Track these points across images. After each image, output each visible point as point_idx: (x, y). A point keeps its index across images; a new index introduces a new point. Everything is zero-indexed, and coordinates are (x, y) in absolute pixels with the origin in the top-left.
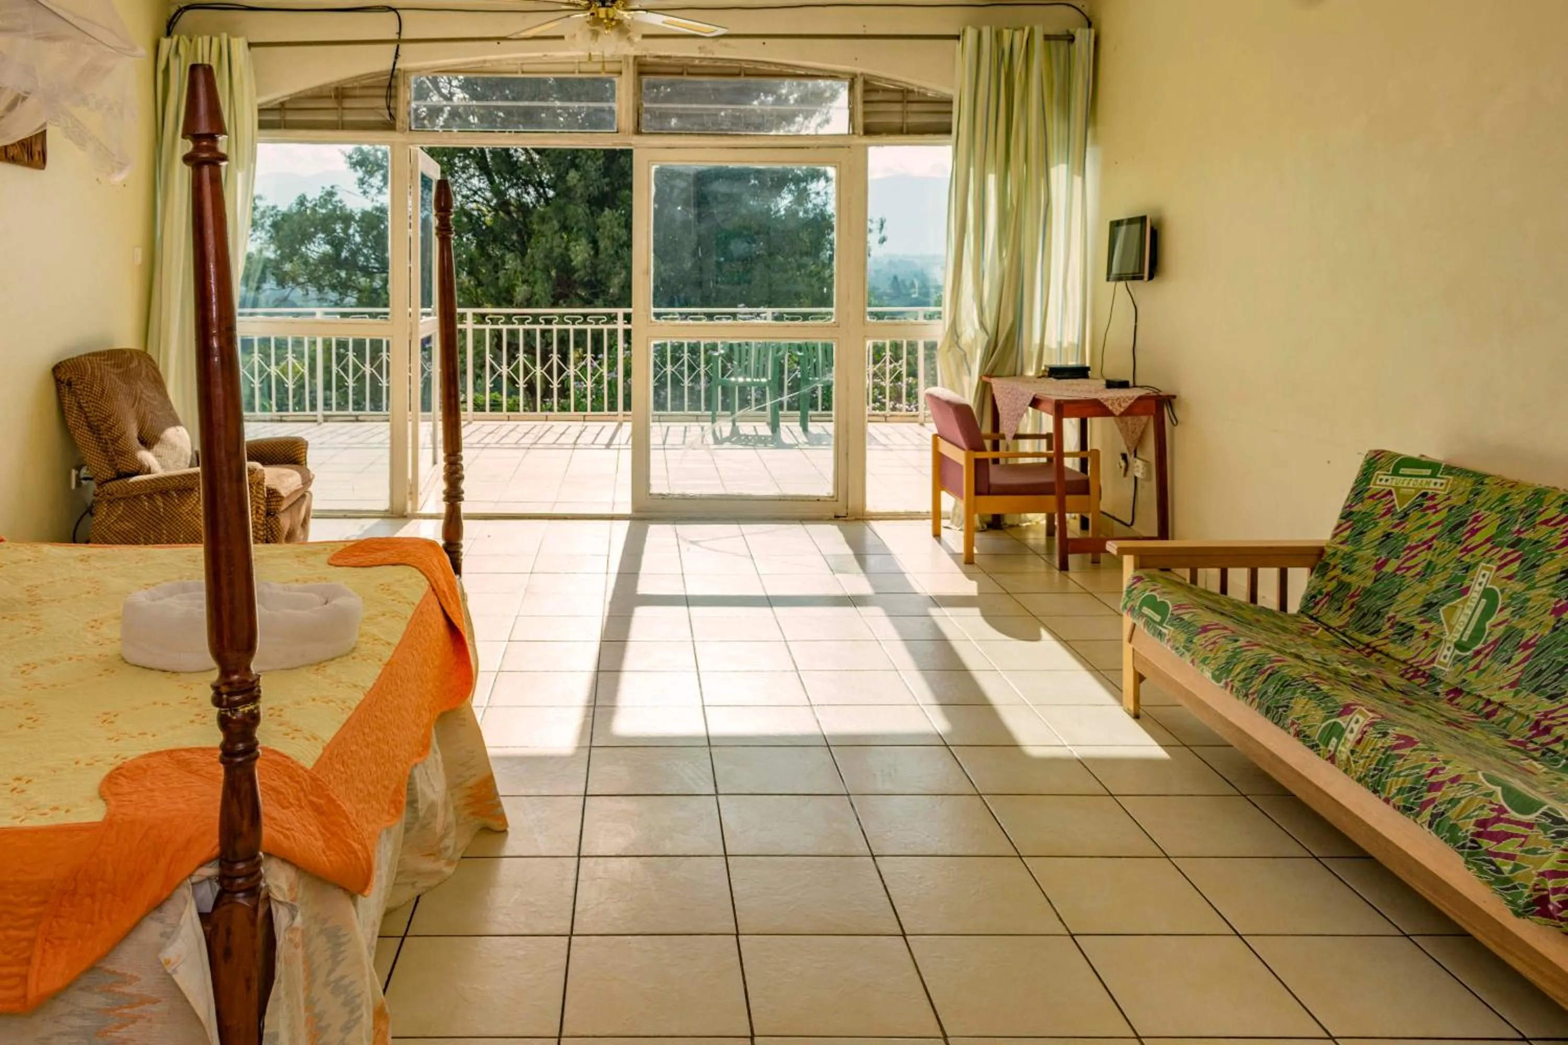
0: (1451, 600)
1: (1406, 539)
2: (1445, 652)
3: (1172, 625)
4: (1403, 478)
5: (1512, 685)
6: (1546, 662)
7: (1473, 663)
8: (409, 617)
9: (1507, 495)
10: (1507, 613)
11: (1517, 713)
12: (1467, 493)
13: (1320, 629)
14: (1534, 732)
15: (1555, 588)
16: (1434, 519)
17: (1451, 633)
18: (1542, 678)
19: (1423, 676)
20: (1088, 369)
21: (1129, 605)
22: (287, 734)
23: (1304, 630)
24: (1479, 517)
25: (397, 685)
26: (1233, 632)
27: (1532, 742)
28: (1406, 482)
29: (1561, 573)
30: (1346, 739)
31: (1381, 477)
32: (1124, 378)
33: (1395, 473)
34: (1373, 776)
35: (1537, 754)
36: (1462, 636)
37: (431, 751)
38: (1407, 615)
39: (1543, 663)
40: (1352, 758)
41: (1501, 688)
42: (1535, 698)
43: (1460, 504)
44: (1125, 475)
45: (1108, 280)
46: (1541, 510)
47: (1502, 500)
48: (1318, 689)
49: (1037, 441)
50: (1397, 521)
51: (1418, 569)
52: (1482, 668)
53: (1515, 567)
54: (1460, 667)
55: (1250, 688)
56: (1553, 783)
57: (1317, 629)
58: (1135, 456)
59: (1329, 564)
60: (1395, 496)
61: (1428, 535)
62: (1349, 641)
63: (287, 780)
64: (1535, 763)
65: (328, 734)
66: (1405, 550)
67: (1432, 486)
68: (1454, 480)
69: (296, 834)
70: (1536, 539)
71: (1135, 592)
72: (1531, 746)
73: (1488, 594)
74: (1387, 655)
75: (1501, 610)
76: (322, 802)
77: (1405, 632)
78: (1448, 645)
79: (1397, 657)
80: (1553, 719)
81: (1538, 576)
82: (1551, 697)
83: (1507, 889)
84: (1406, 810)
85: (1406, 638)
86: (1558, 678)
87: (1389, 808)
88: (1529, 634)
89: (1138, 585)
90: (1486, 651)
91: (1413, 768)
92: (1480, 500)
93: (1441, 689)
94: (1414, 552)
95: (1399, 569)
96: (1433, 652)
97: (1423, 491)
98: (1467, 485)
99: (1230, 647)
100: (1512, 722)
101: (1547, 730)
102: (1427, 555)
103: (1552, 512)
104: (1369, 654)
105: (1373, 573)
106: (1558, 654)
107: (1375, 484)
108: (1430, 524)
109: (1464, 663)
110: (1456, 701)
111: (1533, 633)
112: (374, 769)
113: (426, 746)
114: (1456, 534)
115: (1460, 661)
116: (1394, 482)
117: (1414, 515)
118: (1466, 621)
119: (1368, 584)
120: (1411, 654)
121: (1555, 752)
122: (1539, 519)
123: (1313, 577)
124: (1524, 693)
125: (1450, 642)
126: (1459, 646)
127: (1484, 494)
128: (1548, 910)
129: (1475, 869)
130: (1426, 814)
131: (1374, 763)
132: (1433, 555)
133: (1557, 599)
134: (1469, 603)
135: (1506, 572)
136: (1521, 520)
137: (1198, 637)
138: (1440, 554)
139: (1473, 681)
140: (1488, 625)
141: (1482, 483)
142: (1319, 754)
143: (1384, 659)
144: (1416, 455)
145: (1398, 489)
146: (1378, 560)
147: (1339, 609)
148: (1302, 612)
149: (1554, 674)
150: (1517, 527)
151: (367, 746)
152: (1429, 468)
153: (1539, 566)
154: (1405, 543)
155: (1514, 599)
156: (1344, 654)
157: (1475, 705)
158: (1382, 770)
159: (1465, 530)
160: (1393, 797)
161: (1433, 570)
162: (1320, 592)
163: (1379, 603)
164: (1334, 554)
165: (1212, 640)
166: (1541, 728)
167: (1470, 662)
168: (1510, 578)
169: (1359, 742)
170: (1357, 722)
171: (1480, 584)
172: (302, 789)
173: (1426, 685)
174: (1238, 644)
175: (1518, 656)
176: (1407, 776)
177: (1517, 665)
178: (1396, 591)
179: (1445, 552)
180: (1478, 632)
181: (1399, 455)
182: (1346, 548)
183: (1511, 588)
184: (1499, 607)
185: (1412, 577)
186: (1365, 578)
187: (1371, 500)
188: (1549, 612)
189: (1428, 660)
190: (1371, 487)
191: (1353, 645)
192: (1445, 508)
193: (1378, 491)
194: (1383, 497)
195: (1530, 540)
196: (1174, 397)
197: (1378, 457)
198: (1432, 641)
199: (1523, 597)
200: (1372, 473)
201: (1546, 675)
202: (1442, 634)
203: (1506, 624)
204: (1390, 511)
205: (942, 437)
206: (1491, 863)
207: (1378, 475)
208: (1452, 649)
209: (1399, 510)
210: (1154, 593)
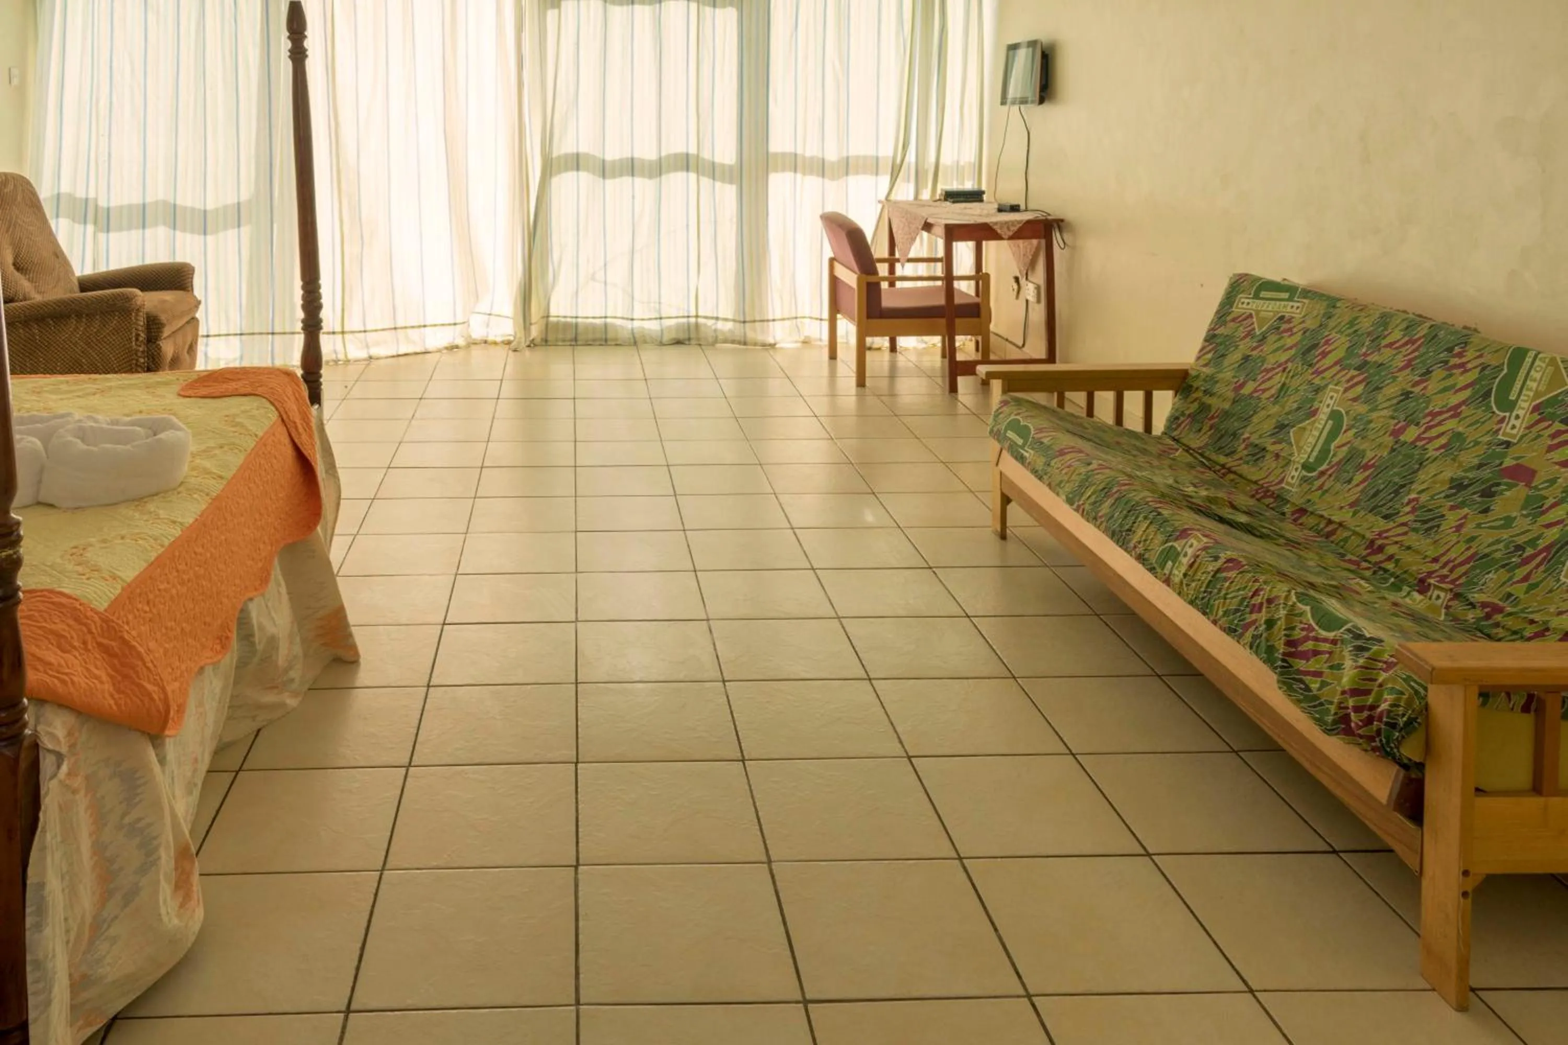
0: (1300, 422)
1: (1263, 361)
2: (1294, 473)
3: (1033, 449)
4: (1262, 302)
5: (1352, 505)
6: (1383, 483)
7: (1317, 483)
8: (249, 450)
9: (1356, 318)
10: (1351, 433)
11: (1355, 533)
12: (1321, 315)
13: (1181, 450)
14: (1369, 551)
15: (1395, 411)
16: (1289, 341)
17: (1299, 454)
18: (1378, 498)
19: (1271, 496)
20: (983, 192)
21: (995, 429)
22: (84, 575)
23: (1165, 451)
24: (1330, 340)
25: (226, 519)
26: (1088, 455)
27: (1366, 561)
28: (1265, 306)
29: (1402, 395)
30: (1180, 562)
31: (1243, 300)
32: (1014, 202)
33: (1256, 296)
34: (1203, 598)
35: (1368, 574)
36: (1309, 457)
37: (272, 585)
38: (1260, 437)
39: (1380, 483)
40: (1185, 582)
41: (1342, 508)
42: (1371, 518)
43: (1313, 327)
44: (1017, 297)
45: (1003, 103)
46: (1386, 333)
47: (1351, 323)
48: (1159, 514)
49: (932, 264)
50: (1255, 344)
51: (1273, 391)
52: (1325, 488)
53: (1360, 389)
54: (1306, 487)
55: (1100, 511)
56: (1375, 603)
57: (1177, 450)
58: (1027, 279)
59: (1191, 386)
60: (1254, 320)
61: (1283, 357)
62: (1207, 463)
63: (72, 622)
64: (1362, 582)
65: (129, 574)
66: (1262, 372)
68: (1309, 303)
69: (75, 679)
70: (1380, 362)
71: (1001, 416)
72: (1365, 565)
73: (1335, 416)
74: (1241, 476)
75: (1345, 432)
76: (113, 644)
77: (1258, 453)
78: (1296, 466)
79: (1249, 477)
80: (1386, 538)
81: (1380, 398)
82: (1386, 517)
83: (1315, 706)
84: (1230, 631)
85: (1259, 459)
86: (1394, 498)
87: (1216, 630)
88: (1370, 454)
89: (1005, 408)
90: (1329, 473)
91: (1239, 590)
92: (1332, 323)
93: (1287, 509)
94: (1270, 375)
95: (1255, 391)
96: (1281, 473)
97: (1280, 315)
98: (1320, 308)
99: (1083, 470)
100: (1349, 542)
101: (1381, 549)
102: (1281, 376)
103: (1397, 335)
104: (1224, 475)
105: (1231, 395)
106: (1392, 475)
107: (1237, 307)
108: (1286, 348)
109: (1309, 484)
110: (1300, 521)
111: (1373, 454)
112: (191, 606)
113: (264, 579)
114: (1309, 357)
115: (1305, 481)
116: (1255, 305)
117: (1272, 338)
118: (1314, 442)
119: (1227, 406)
120: (1263, 475)
121: (1386, 571)
122: (1384, 342)
123: (1177, 399)
124: (1362, 513)
125: (1298, 462)
126: (1306, 467)
127: (1336, 317)
128: (1350, 727)
129: (1285, 688)
130: (1249, 635)
131: (1204, 585)
132: (1287, 378)
133: (1396, 421)
134: (1317, 424)
135: (1351, 394)
136: (1367, 343)
137: (1055, 460)
138: (1292, 377)
139: (1317, 500)
140: (1332, 447)
141: (1334, 307)
142: (1156, 577)
143: (1238, 480)
144: (1277, 278)
145: (1258, 312)
146: (1236, 383)
147: (1200, 430)
148: (1166, 434)
149: (1391, 493)
150: (1364, 350)
151: (182, 583)
152: (1287, 291)
153: (1381, 388)
154: (1262, 366)
155: (1356, 421)
156: (1199, 475)
157: (1318, 524)
158: (1211, 592)
159: (1317, 353)
160: (1219, 620)
161: (1286, 392)
163: (1236, 424)
164: (1197, 377)
165: (1069, 463)
166: (1375, 547)
167: (1315, 483)
168: (1355, 400)
169: (1191, 566)
170: (1191, 546)
171: (1328, 406)
172: (90, 632)
173: (1274, 505)
174: (1091, 467)
175: (1359, 477)
176: (1232, 598)
177: (1357, 485)
178: (1251, 413)
179: (1297, 374)
180: (1324, 453)
181: (1261, 279)
182: (1207, 371)
183: (1355, 410)
184: (1344, 428)
185: (1268, 399)
186: (1225, 400)
187: (1232, 324)
188: (1388, 434)
189: (1277, 481)
190: (1234, 309)
191: (1210, 466)
192: (1300, 331)
193: (1240, 314)
194: (1245, 319)
195: (1375, 362)
196: (1062, 221)
197: (1241, 280)
198: (1282, 462)
199: (1366, 419)
200: (1236, 296)
201: (1382, 495)
202: (1292, 454)
203: (1349, 445)
204: (1250, 334)
205: (837, 261)
206: (1301, 681)
207: (1241, 298)
208: (1299, 470)
209: (1258, 333)
210: (1018, 417)
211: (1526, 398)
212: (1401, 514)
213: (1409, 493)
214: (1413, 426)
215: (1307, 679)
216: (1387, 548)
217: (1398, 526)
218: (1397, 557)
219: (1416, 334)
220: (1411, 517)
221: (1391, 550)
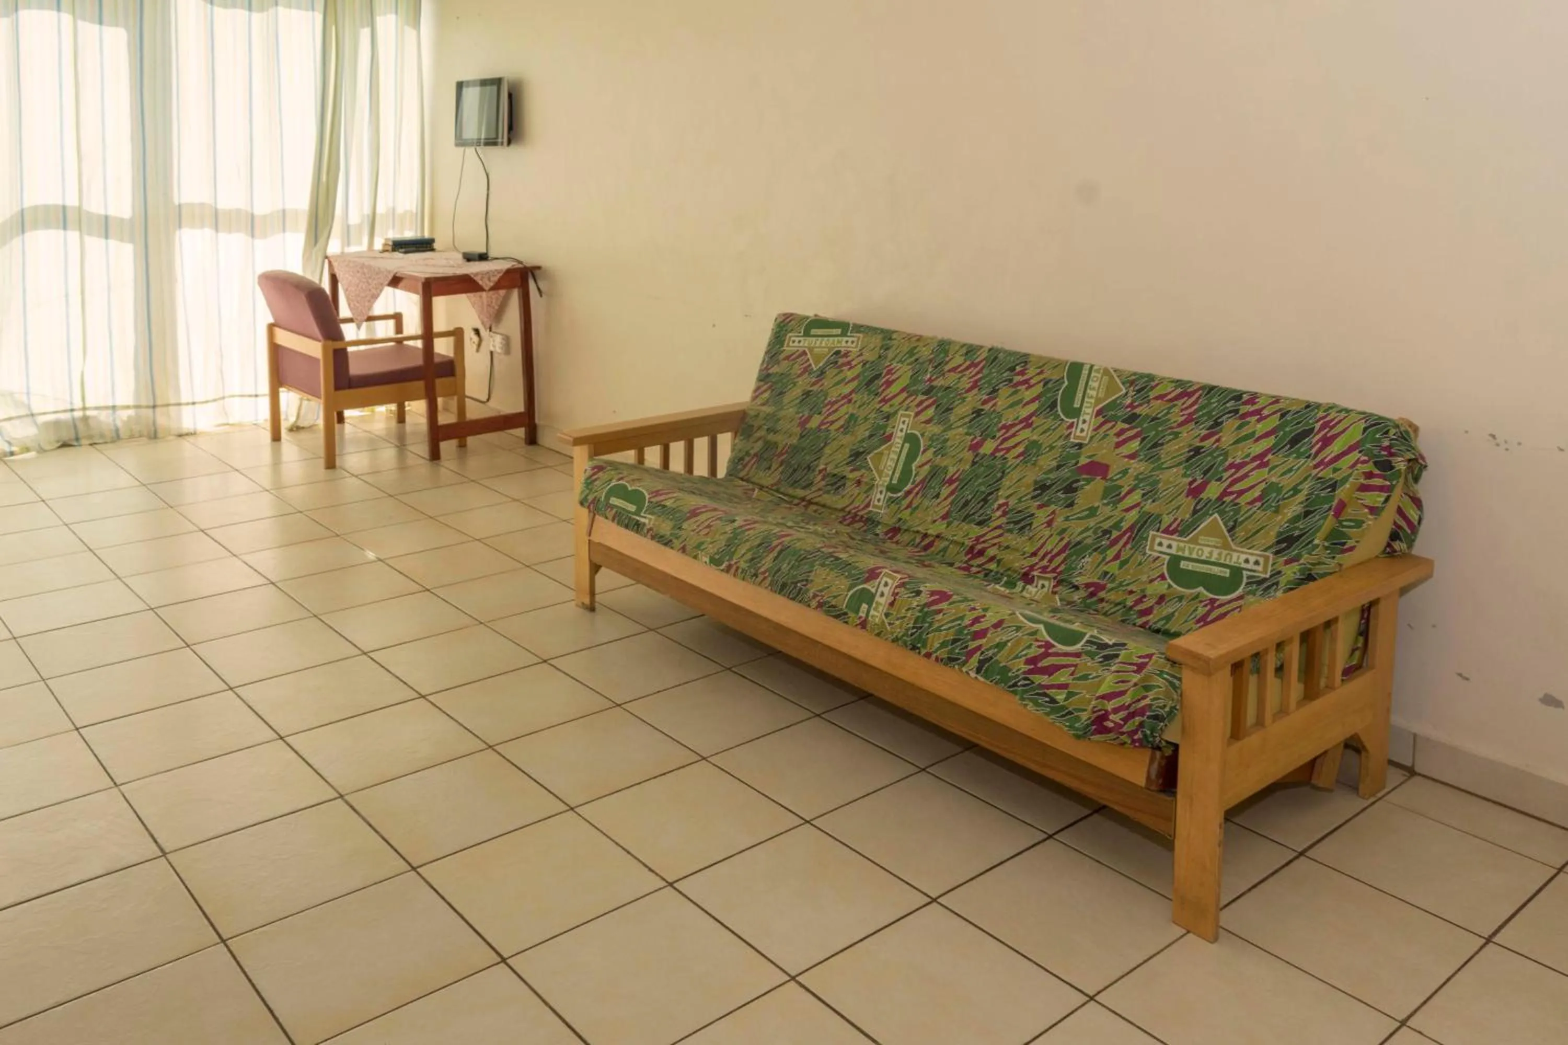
0: (876, 447)
1: (826, 395)
2: (878, 496)
3: (652, 514)
4: (814, 339)
5: (944, 517)
6: (970, 494)
7: (905, 502)
9: (915, 348)
10: (929, 454)
11: (953, 542)
12: (878, 348)
13: (757, 491)
14: (970, 556)
15: (970, 427)
16: (850, 374)
17: (880, 478)
18: (969, 508)
19: (860, 521)
21: (590, 498)
23: (749, 493)
24: (892, 369)
26: (725, 512)
27: (972, 565)
28: (818, 342)
29: (973, 413)
30: (877, 604)
31: (793, 339)
32: (478, 250)
33: (807, 334)
34: (911, 635)
36: (891, 479)
38: (837, 467)
39: (967, 494)
42: (965, 527)
43: (871, 359)
44: (478, 350)
45: (460, 144)
46: (947, 359)
47: (911, 352)
48: (837, 559)
50: (814, 380)
51: (841, 422)
52: (914, 506)
53: (930, 412)
54: (894, 507)
55: (759, 568)
57: (753, 490)
58: (491, 330)
59: (753, 426)
60: (809, 356)
61: (846, 390)
62: (785, 498)
66: (828, 404)
67: (844, 344)
68: (864, 337)
70: (947, 385)
71: (596, 482)
72: (972, 569)
73: (910, 439)
74: (824, 506)
75: (924, 451)
77: (837, 482)
78: (879, 489)
79: (833, 506)
80: (984, 542)
81: (953, 418)
82: (980, 524)
83: (1063, 716)
84: (950, 661)
85: (839, 487)
86: (983, 506)
87: (930, 663)
88: (952, 470)
90: (915, 491)
91: (953, 621)
92: (891, 354)
93: (879, 530)
94: (835, 407)
95: (822, 423)
96: (866, 498)
97: (836, 349)
98: (876, 340)
99: (728, 529)
100: (949, 551)
101: (981, 553)
102: (847, 407)
103: (958, 360)
104: (806, 507)
105: (797, 430)
106: (980, 485)
107: (786, 347)
108: (847, 380)
109: (897, 504)
110: (895, 539)
111: (955, 469)
114: (873, 387)
115: (892, 502)
116: (806, 342)
117: (831, 372)
118: (893, 465)
119: (794, 441)
120: (846, 501)
121: (991, 571)
122: (947, 368)
123: (736, 440)
124: (956, 523)
125: (881, 486)
126: (891, 488)
127: (894, 348)
128: (1107, 727)
129: (1031, 704)
130: (974, 661)
131: (912, 621)
132: (853, 408)
133: (972, 437)
134: (893, 449)
135: (923, 417)
136: (930, 370)
137: (687, 523)
138: (860, 407)
139: (908, 518)
140: (914, 466)
141: (890, 339)
142: (847, 623)
143: (821, 510)
145: (811, 349)
146: (801, 418)
147: (769, 468)
148: (729, 474)
149: (980, 501)
150: (928, 376)
152: (838, 328)
153: (952, 409)
154: (826, 399)
155: (933, 441)
157: (914, 540)
158: (921, 627)
159: (881, 383)
160: (934, 652)
161: (855, 422)
162: (747, 453)
163: (807, 457)
164: (757, 416)
165: (706, 524)
167: (903, 502)
168: (928, 422)
169: (892, 604)
170: (886, 584)
171: (902, 430)
173: (865, 528)
174: (736, 524)
175: (945, 491)
176: (949, 628)
177: (945, 499)
178: (822, 445)
179: (864, 404)
180: (906, 473)
181: (808, 317)
182: (767, 409)
183: (929, 432)
184: (922, 449)
185: (838, 430)
186: (790, 436)
187: (786, 361)
188: (966, 449)
189: (862, 507)
190: (784, 348)
191: (791, 501)
192: (859, 363)
193: (790, 353)
194: (797, 358)
195: (942, 386)
196: (539, 268)
197: (788, 320)
198: (864, 487)
199: (943, 438)
200: (786, 335)
201: (972, 504)
202: (873, 479)
203: (930, 464)
204: (807, 370)
205: (280, 327)
206: (1045, 695)
207: (790, 337)
208: (884, 493)
209: (815, 369)
210: (620, 482)
211: (1089, 405)
212: (993, 519)
213: (996, 500)
214: (989, 439)
215: (1051, 692)
216: (989, 550)
217: (992, 530)
218: (998, 558)
219: (977, 358)
220: (1004, 520)
221: (991, 552)
